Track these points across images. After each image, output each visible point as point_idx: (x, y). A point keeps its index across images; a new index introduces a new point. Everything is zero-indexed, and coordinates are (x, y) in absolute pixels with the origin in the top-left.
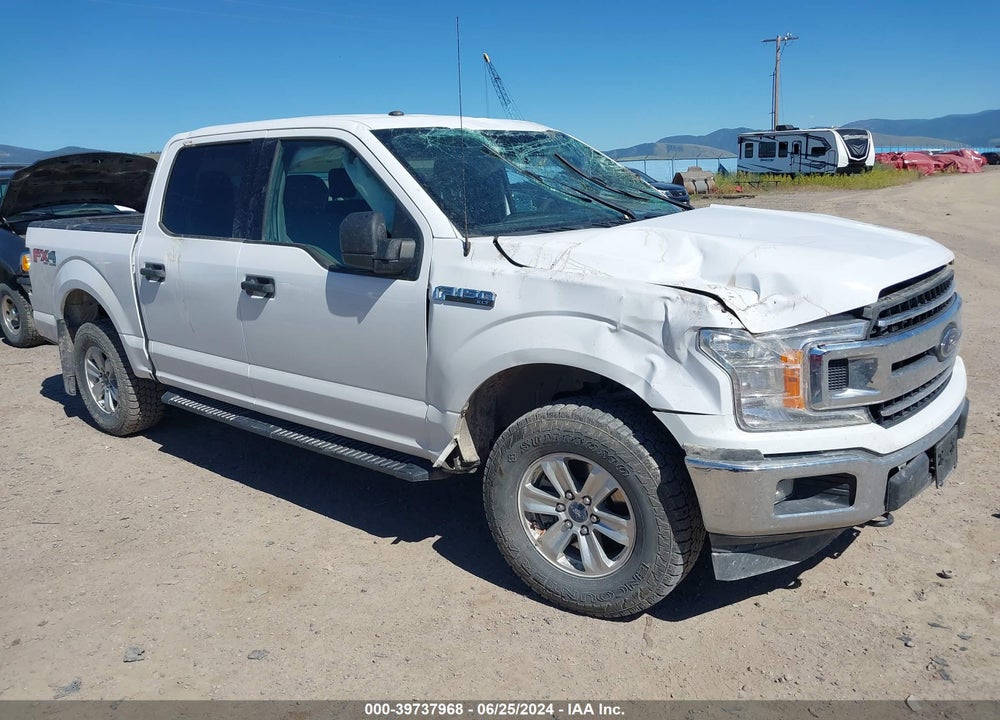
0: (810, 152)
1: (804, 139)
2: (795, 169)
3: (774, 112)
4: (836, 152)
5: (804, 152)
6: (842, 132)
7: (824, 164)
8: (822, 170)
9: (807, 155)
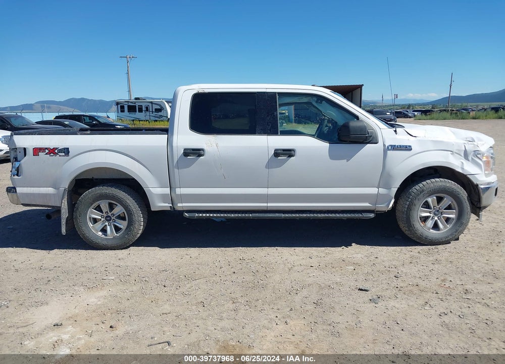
0: (154, 111)
1: (150, 105)
2: (148, 118)
3: (129, 91)
4: (166, 111)
5: (151, 110)
6: (168, 102)
7: (161, 116)
8: (161, 119)
9: (152, 112)
